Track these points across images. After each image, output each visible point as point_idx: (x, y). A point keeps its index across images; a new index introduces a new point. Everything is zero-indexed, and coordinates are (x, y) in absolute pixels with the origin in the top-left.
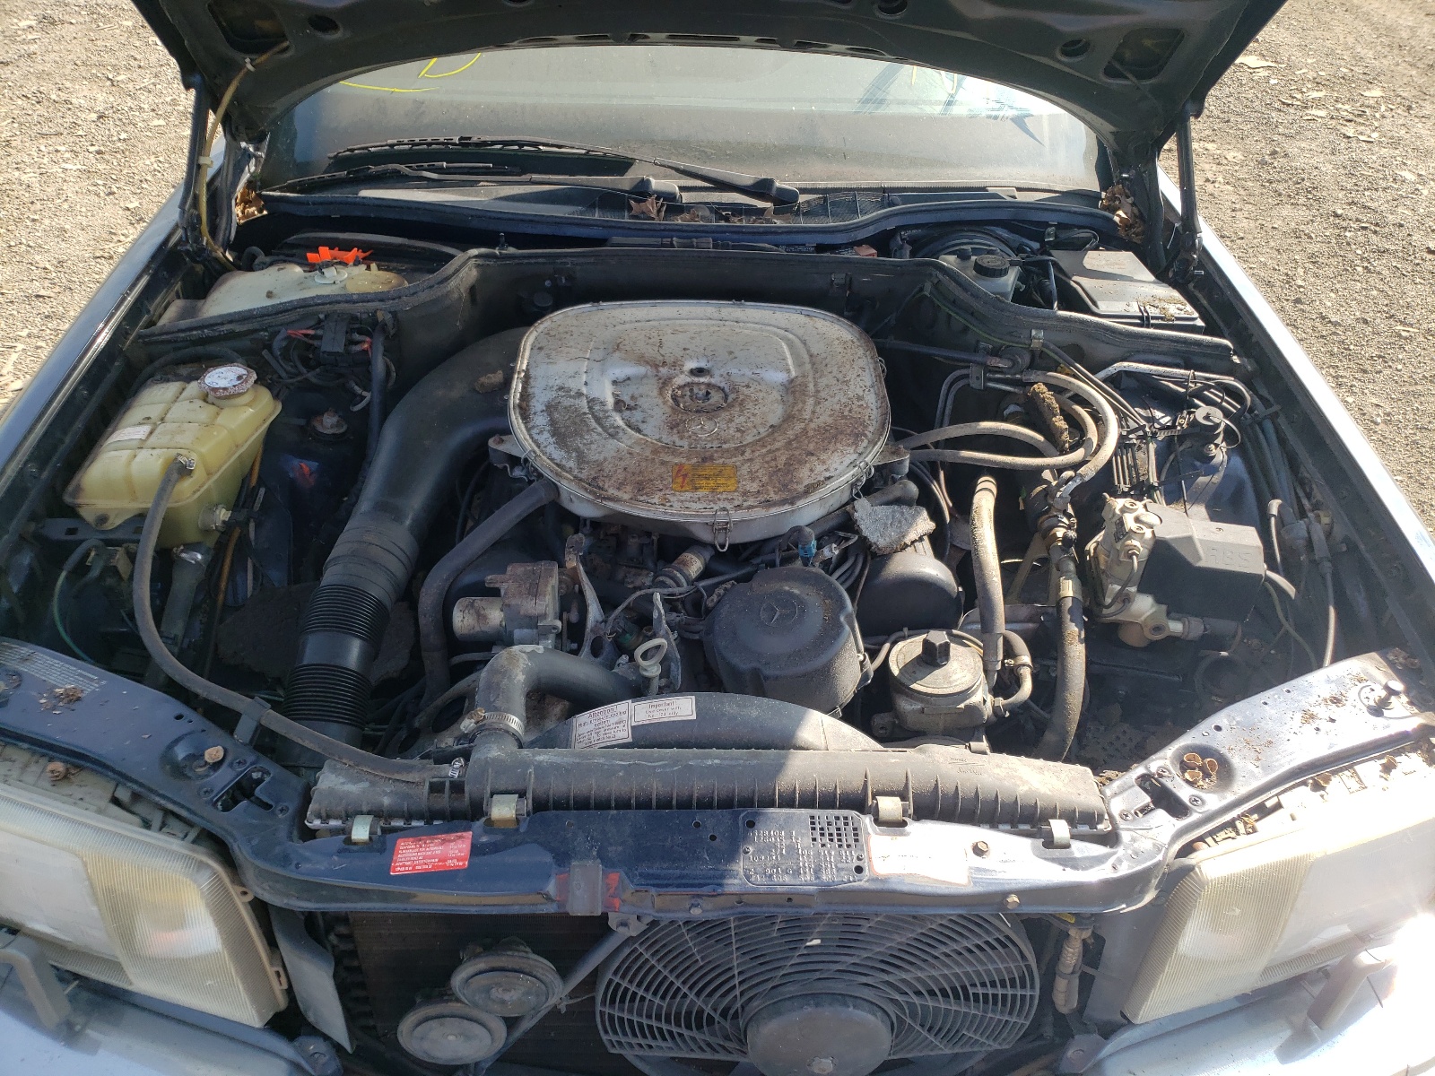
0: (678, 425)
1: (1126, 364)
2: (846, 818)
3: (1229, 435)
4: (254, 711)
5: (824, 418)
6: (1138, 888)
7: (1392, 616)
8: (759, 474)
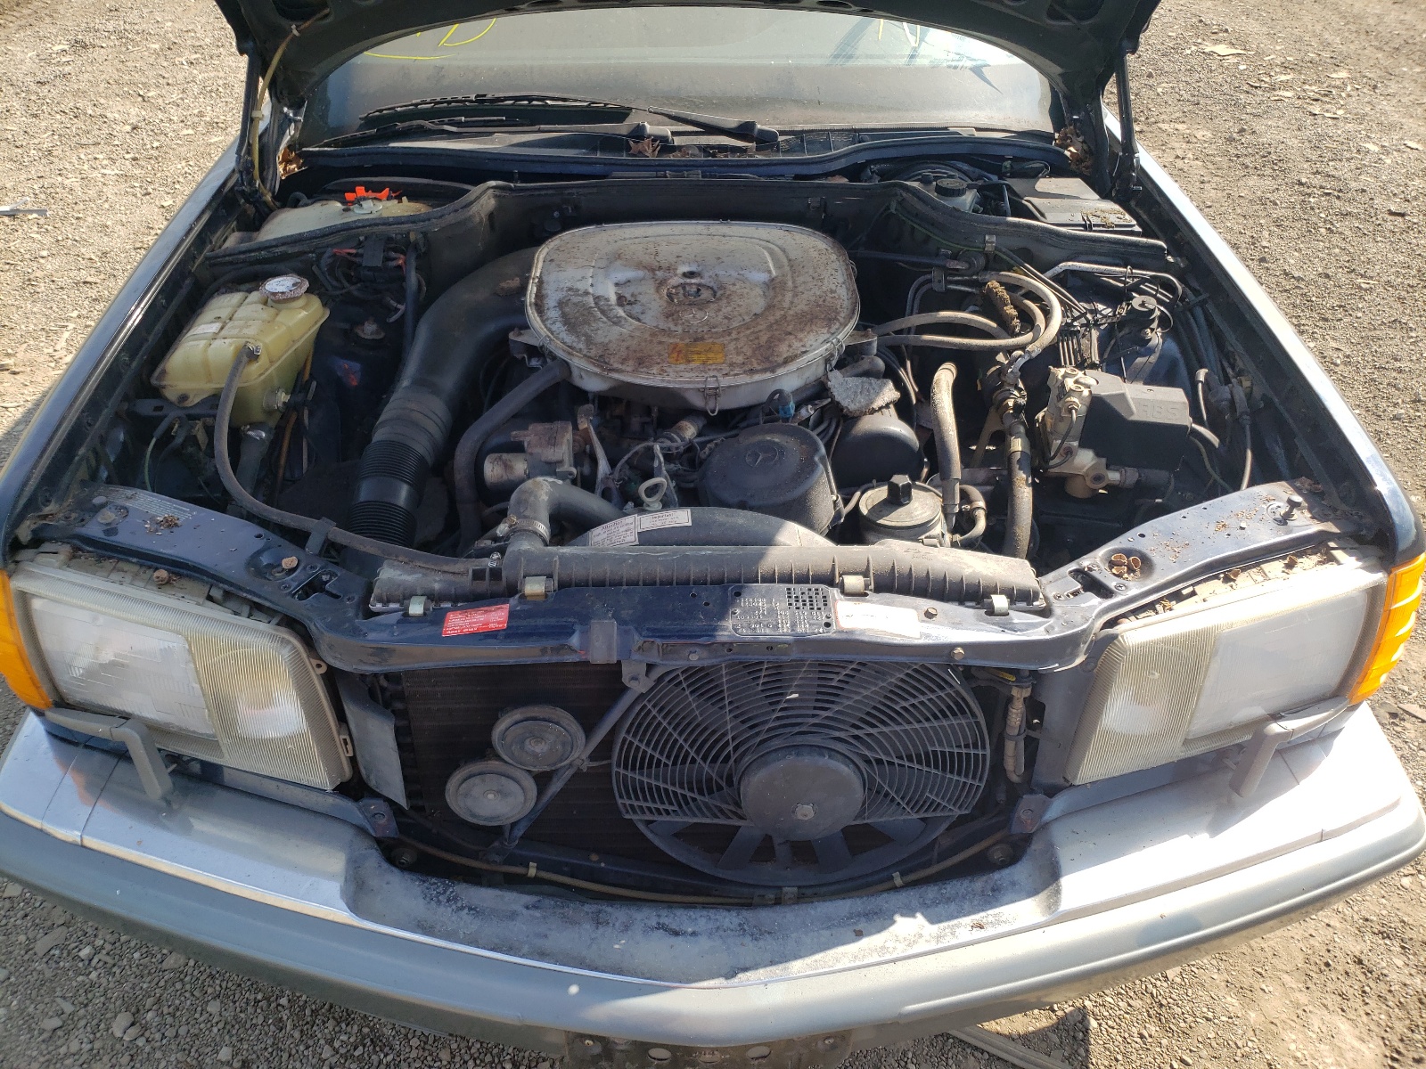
0: (673, 315)
1: (1070, 263)
2: (817, 590)
3: (1163, 321)
4: (321, 529)
5: (802, 306)
6: (1069, 651)
7: (1302, 456)
8: (744, 350)
